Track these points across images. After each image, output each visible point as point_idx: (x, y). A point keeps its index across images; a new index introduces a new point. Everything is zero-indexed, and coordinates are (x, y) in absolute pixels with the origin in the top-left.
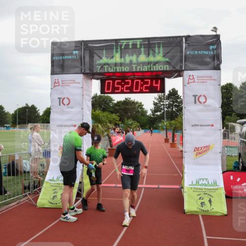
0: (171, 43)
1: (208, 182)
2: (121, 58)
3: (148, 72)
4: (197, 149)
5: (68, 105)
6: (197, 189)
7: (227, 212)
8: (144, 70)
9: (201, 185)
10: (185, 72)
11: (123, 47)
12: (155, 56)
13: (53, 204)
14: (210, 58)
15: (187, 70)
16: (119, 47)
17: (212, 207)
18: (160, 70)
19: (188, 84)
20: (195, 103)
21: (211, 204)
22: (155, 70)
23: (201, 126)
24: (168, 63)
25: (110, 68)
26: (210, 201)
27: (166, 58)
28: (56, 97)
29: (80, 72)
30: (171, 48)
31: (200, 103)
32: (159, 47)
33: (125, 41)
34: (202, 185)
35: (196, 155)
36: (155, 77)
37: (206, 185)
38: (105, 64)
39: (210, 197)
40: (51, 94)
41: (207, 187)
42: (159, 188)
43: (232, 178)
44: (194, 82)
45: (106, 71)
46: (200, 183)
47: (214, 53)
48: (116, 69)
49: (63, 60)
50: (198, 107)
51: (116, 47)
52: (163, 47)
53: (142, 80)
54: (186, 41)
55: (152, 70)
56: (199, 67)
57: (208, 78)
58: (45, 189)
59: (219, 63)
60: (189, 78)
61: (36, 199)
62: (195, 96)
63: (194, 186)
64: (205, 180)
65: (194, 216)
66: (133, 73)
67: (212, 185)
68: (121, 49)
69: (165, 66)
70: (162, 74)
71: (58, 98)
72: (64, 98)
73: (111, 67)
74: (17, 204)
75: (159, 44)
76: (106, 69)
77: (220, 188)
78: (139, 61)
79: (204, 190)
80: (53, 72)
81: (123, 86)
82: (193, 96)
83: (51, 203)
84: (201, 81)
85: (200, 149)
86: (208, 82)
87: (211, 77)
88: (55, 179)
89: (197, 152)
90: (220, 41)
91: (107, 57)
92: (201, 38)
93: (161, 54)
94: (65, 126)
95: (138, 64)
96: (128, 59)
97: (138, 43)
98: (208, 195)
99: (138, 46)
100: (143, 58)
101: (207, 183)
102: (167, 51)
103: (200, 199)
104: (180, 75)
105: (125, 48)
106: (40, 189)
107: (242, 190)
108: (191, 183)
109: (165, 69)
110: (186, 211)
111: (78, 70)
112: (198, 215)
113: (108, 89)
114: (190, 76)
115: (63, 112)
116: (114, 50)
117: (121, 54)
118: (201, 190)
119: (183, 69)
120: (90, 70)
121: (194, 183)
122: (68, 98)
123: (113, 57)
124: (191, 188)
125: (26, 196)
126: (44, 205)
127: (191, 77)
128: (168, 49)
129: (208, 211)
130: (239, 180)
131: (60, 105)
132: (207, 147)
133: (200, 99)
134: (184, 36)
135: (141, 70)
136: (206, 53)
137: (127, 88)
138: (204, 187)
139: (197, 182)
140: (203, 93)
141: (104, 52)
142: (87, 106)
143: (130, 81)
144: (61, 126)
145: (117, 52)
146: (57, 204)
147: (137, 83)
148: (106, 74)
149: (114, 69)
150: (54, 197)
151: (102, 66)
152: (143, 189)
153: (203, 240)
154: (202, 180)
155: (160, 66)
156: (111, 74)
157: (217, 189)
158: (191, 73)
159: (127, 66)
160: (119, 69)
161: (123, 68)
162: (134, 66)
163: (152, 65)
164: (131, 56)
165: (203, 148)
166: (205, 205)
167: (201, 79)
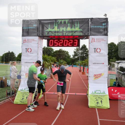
0: (83, 22)
1: (101, 92)
2: (58, 28)
3: (71, 36)
4: (95, 75)
5: (30, 52)
6: (95, 95)
8: (69, 35)
9: (97, 94)
10: (90, 36)
11: (59, 23)
12: (75, 28)
13: (22, 102)
14: (103, 29)
15: (91, 35)
16: (57, 23)
17: (102, 105)
18: (78, 35)
19: (92, 42)
20: (95, 52)
22: (75, 35)
23: (98, 64)
24: (81, 32)
25: (52, 34)
26: (101, 102)
27: (81, 29)
28: (24, 48)
29: (37, 35)
30: (83, 24)
31: (98, 52)
32: (77, 24)
33: (60, 20)
35: (95, 78)
36: (75, 39)
37: (100, 94)
38: (50, 32)
39: (101, 100)
40: (22, 46)
41: (100, 95)
42: (76, 95)
43: (112, 90)
44: (95, 41)
45: (50, 35)
46: (97, 92)
47: (105, 27)
48: (55, 34)
49: (28, 29)
50: (97, 54)
51: (55, 23)
52: (79, 23)
53: (68, 40)
54: (91, 21)
55: (73, 35)
56: (97, 34)
57: (102, 40)
58: (18, 95)
59: (107, 32)
60: (92, 39)
61: (13, 100)
62: (95, 49)
63: (94, 94)
64: (99, 91)
65: (93, 109)
66: (64, 36)
67: (102, 94)
68: (58, 24)
69: (80, 33)
70: (78, 37)
71: (26, 49)
72: (28, 49)
73: (53, 33)
74: (4, 102)
75: (77, 22)
76: (50, 34)
77: (107, 95)
78: (67, 30)
79: (98, 96)
80: (23, 35)
81: (58, 43)
82: (94, 48)
83: (21, 102)
86: (102, 41)
87: (103, 39)
88: (23, 89)
89: (95, 77)
90: (108, 21)
91: (51, 28)
92: (98, 19)
93: (78, 27)
94: (29, 63)
95: (67, 32)
96: (61, 29)
97: (67, 21)
98: (101, 98)
99: (67, 23)
100: (69, 29)
102: (81, 26)
103: (96, 100)
104: (87, 38)
105: (60, 24)
106: (16, 95)
107: (118, 96)
108: (92, 92)
109: (80, 35)
110: (89, 106)
111: (36, 34)
112: (95, 109)
113: (51, 44)
114: (92, 38)
115: (28, 56)
116: (55, 25)
117: (58, 27)
119: (89, 35)
120: (42, 34)
121: (94, 92)
122: (30, 49)
123: (54, 28)
124: (92, 95)
125: (8, 98)
126: (18, 103)
127: (93, 39)
128: (82, 25)
129: (100, 106)
130: (116, 91)
131: (26, 52)
132: (100, 74)
133: (98, 50)
134: (90, 18)
135: (68, 35)
136: (101, 27)
137: (61, 44)
138: (98, 94)
139: (95, 92)
140: (99, 47)
141: (49, 25)
142: (40, 53)
143: (62, 40)
144: (27, 62)
145: (56, 25)
147: (66, 41)
148: (50, 37)
150: (23, 99)
151: (48, 32)
152: (68, 95)
153: (98, 121)
154: (97, 91)
155: (77, 33)
156: (53, 37)
157: (105, 96)
158: (93, 37)
159: (61, 33)
160: (57, 34)
161: (59, 34)
162: (64, 33)
163: (73, 32)
164: (63, 28)
165: (98, 75)
166: (99, 103)
167: (98, 40)
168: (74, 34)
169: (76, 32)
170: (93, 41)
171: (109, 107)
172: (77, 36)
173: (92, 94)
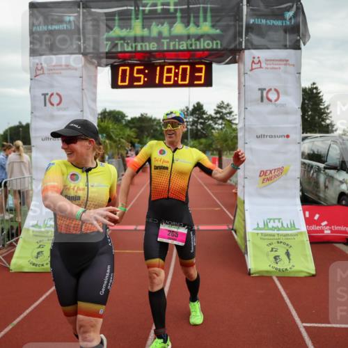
1: (282, 224)
2: (143, 28)
3: (188, 51)
4: (263, 173)
5: (58, 104)
6: (266, 235)
7: (316, 270)
8: (181, 48)
9: (271, 229)
10: (247, 52)
12: (198, 26)
13: (36, 265)
15: (249, 49)
17: (291, 264)
20: (262, 100)
21: (289, 259)
22: (198, 48)
23: (271, 137)
25: (125, 45)
26: (288, 254)
27: (217, 29)
28: (39, 92)
31: (270, 100)
33: (151, 1)
34: (273, 228)
35: (263, 183)
36: (198, 61)
37: (279, 230)
39: (287, 248)
40: (30, 89)
41: (281, 232)
42: (199, 230)
44: (261, 67)
45: (119, 50)
46: (270, 226)
47: (291, 22)
48: (136, 46)
50: (266, 108)
53: (177, 65)
54: (248, 2)
56: (268, 44)
57: (281, 62)
58: (25, 241)
59: (298, 38)
60: (253, 62)
62: (262, 90)
63: (261, 231)
64: (276, 221)
65: (265, 279)
66: (161, 54)
67: (288, 229)
69: (215, 42)
70: (209, 55)
72: (52, 94)
73: (128, 44)
76: (120, 47)
77: (301, 233)
78: (173, 33)
79: (276, 237)
81: (146, 76)
82: (259, 89)
83: (34, 264)
84: (272, 66)
85: (269, 172)
87: (287, 61)
88: (40, 224)
89: (263, 177)
90: (301, 4)
91: (121, 27)
93: (209, 23)
95: (172, 38)
96: (155, 29)
98: (284, 244)
100: (179, 29)
101: (280, 225)
103: (272, 250)
108: (256, 226)
109: (215, 47)
110: (252, 272)
112: (270, 278)
113: (123, 80)
114: (254, 58)
115: (52, 118)
117: (143, 22)
118: (272, 238)
119: (243, 47)
121: (261, 226)
122: (58, 94)
124: (258, 234)
126: (22, 267)
127: (256, 60)
128: (218, 19)
129: (286, 269)
130: (317, 217)
131: (45, 105)
132: (279, 169)
133: (270, 95)
135: (177, 48)
138: (276, 232)
139: (266, 225)
140: (274, 85)
141: (116, 18)
142: (89, 107)
143: (158, 67)
144: (48, 139)
146: (43, 265)
147: (169, 70)
148: (120, 55)
149: (132, 47)
150: (38, 253)
151: (114, 41)
154: (272, 221)
155: (208, 41)
156: (128, 55)
157: (297, 235)
158: (256, 53)
159: (153, 42)
160: (141, 46)
161: (147, 44)
162: (165, 41)
163: (193, 40)
164: (160, 26)
165: (273, 172)
166: (281, 260)
167: (271, 62)
168: (196, 44)
169: (202, 40)
170: (254, 66)
171: (313, 272)
172: (204, 50)
173: (254, 231)
